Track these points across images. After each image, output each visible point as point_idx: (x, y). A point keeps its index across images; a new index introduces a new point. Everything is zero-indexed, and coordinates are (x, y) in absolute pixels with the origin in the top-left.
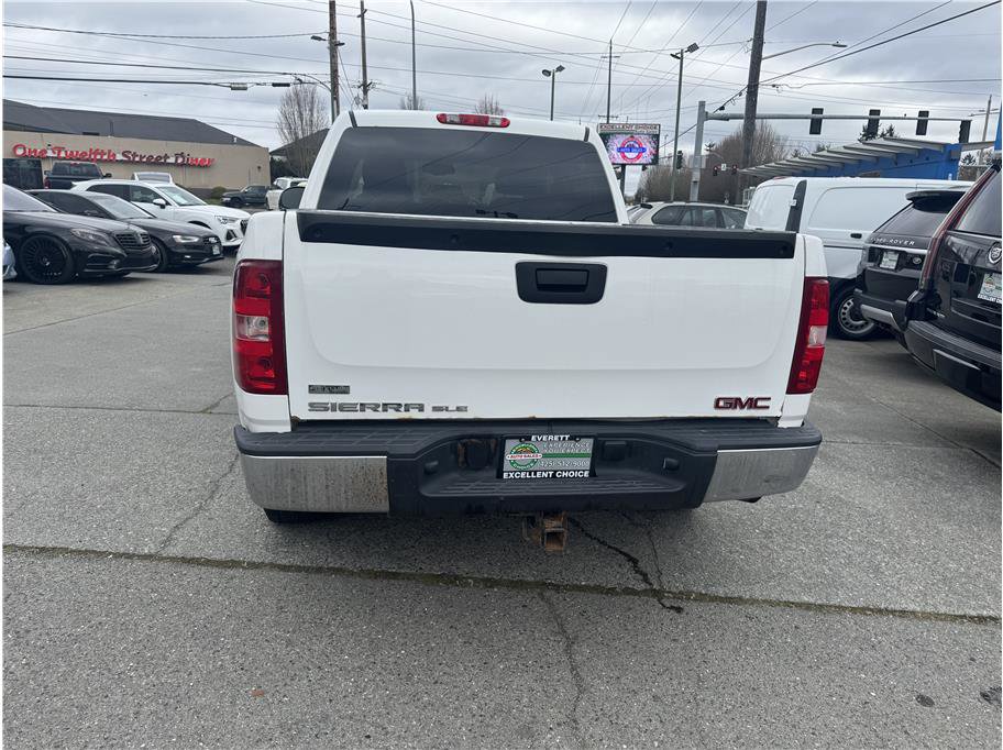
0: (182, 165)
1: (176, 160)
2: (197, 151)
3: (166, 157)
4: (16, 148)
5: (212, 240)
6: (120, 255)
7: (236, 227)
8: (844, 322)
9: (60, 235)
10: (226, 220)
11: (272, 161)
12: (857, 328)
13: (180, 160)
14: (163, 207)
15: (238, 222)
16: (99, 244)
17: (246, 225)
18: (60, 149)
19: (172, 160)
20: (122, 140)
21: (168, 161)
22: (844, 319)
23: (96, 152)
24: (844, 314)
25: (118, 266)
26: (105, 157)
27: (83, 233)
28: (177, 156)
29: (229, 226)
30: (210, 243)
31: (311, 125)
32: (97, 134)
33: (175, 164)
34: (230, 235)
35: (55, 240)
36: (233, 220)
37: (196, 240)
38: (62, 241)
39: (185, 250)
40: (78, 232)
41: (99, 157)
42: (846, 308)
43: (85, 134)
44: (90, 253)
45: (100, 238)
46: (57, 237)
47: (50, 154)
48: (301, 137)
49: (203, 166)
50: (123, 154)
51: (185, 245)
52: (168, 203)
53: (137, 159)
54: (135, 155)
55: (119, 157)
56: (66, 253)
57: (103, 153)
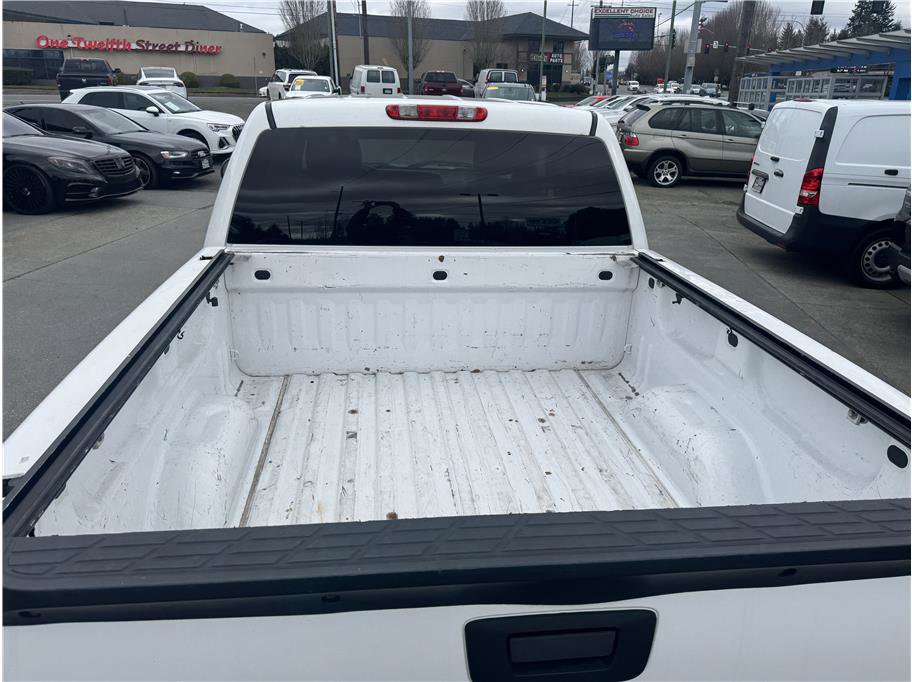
0: (192, 53)
1: (187, 48)
2: (206, 39)
3: (177, 45)
4: (39, 39)
5: (201, 154)
6: (100, 181)
7: (228, 134)
8: (867, 268)
9: (37, 164)
10: (218, 127)
11: (276, 46)
12: (881, 274)
13: (190, 48)
14: (156, 114)
15: (230, 129)
16: (79, 172)
17: (240, 131)
18: (80, 40)
19: (182, 48)
20: (135, 29)
21: (179, 49)
22: (868, 265)
23: (113, 42)
24: (868, 259)
25: (100, 193)
26: (121, 47)
27: (60, 162)
28: (187, 44)
29: (221, 134)
30: (199, 157)
31: (311, 11)
32: (112, 24)
33: (186, 52)
34: (222, 143)
35: (34, 169)
36: (225, 127)
37: (184, 155)
38: (40, 170)
39: (173, 166)
40: (55, 159)
41: (115, 47)
42: (870, 253)
43: (101, 24)
44: (70, 181)
45: (78, 164)
46: (34, 165)
47: (70, 44)
48: (302, 22)
49: (211, 53)
50: (138, 44)
51: (173, 161)
52: (161, 111)
53: (150, 48)
54: (148, 44)
55: (134, 46)
56: (44, 182)
57: (118, 43)
